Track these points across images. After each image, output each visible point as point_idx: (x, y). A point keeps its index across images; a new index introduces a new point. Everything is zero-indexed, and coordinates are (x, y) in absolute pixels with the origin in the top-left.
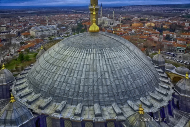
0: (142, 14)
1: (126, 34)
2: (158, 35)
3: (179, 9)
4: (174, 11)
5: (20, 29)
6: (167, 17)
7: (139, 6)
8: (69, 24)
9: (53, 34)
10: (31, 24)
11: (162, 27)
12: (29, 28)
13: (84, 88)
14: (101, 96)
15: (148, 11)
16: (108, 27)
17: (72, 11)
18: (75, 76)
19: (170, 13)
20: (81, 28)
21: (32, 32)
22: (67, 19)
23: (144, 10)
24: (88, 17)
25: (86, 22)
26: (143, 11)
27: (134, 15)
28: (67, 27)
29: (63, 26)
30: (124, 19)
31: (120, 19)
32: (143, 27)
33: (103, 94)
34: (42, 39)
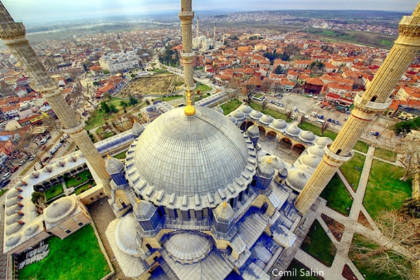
0: (254, 27)
1: (229, 65)
2: (268, 66)
3: (302, 18)
4: (296, 23)
5: (85, 60)
6: (286, 32)
7: (251, 12)
8: (154, 48)
9: (134, 66)
10: (97, 50)
11: (275, 51)
12: (98, 57)
13: (187, 183)
14: (199, 188)
15: (262, 22)
16: (207, 53)
17: (155, 23)
18: (179, 171)
19: (290, 24)
20: (171, 57)
21: (104, 64)
22: (149, 38)
23: (257, 20)
24: (179, 34)
25: (176, 45)
26: (256, 22)
27: (243, 28)
28: (151, 55)
29: (145, 51)
30: (229, 38)
31: (224, 38)
32: (251, 53)
33: (201, 186)
34: (121, 76)
